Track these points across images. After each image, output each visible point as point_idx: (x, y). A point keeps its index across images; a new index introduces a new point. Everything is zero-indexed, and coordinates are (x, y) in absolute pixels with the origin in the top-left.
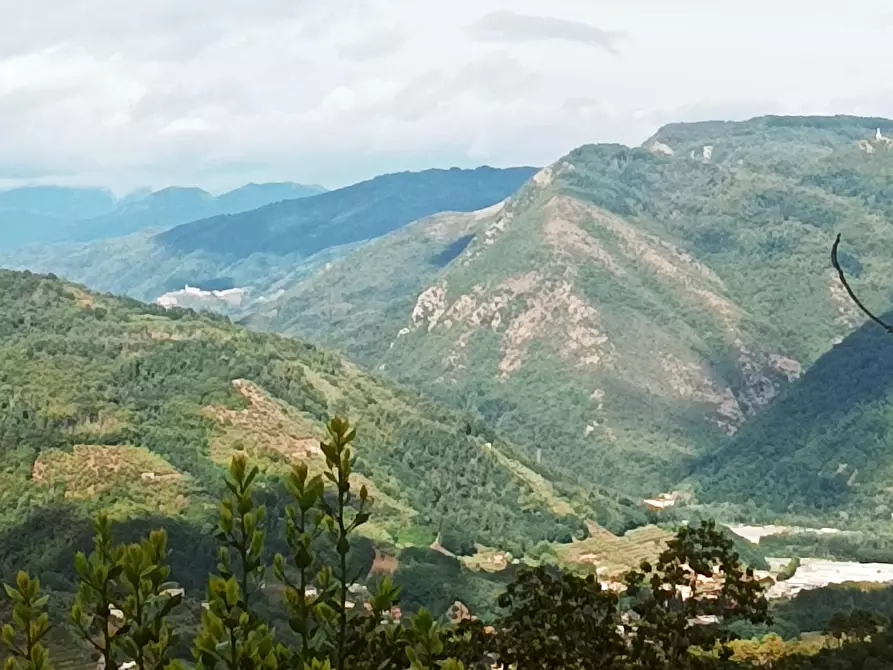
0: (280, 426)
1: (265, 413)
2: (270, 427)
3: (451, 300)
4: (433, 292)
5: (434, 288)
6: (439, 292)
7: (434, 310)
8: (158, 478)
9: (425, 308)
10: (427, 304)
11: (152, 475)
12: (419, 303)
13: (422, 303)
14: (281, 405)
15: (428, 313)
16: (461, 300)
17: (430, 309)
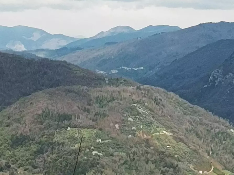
0: (151, 123)
1: (145, 117)
2: (147, 123)
3: (225, 74)
4: (217, 71)
5: (218, 69)
6: (220, 71)
7: (218, 78)
8: (103, 142)
9: (214, 77)
10: (215, 75)
11: (100, 140)
12: (212, 75)
13: (213, 75)
14: (152, 114)
15: (215, 79)
16: (228, 74)
17: (216, 77)
